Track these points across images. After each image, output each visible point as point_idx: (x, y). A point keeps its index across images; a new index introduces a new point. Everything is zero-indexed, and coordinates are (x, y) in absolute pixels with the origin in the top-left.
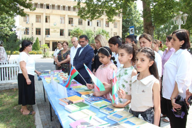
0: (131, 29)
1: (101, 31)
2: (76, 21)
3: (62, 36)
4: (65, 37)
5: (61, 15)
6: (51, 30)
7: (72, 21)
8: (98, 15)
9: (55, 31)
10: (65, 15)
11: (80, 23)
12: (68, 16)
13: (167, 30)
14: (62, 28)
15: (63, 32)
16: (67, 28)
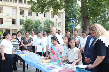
0: (72, 21)
1: (48, 22)
2: (26, 12)
3: (14, 25)
4: (17, 26)
5: (13, 7)
6: (4, 20)
7: (23, 12)
8: (46, 9)
9: (8, 21)
10: (16, 7)
11: (30, 14)
12: (20, 8)
13: (103, 19)
14: (14, 18)
15: (15, 21)
16: (19, 18)
